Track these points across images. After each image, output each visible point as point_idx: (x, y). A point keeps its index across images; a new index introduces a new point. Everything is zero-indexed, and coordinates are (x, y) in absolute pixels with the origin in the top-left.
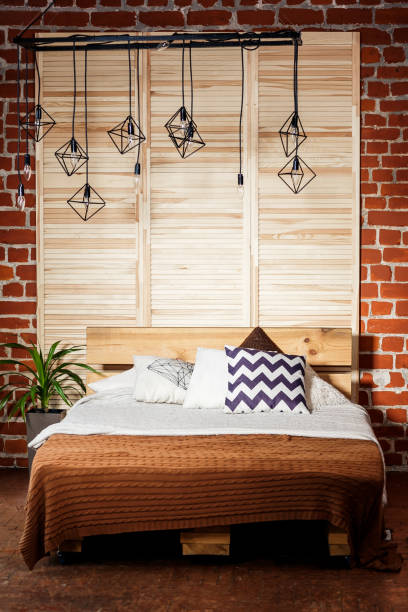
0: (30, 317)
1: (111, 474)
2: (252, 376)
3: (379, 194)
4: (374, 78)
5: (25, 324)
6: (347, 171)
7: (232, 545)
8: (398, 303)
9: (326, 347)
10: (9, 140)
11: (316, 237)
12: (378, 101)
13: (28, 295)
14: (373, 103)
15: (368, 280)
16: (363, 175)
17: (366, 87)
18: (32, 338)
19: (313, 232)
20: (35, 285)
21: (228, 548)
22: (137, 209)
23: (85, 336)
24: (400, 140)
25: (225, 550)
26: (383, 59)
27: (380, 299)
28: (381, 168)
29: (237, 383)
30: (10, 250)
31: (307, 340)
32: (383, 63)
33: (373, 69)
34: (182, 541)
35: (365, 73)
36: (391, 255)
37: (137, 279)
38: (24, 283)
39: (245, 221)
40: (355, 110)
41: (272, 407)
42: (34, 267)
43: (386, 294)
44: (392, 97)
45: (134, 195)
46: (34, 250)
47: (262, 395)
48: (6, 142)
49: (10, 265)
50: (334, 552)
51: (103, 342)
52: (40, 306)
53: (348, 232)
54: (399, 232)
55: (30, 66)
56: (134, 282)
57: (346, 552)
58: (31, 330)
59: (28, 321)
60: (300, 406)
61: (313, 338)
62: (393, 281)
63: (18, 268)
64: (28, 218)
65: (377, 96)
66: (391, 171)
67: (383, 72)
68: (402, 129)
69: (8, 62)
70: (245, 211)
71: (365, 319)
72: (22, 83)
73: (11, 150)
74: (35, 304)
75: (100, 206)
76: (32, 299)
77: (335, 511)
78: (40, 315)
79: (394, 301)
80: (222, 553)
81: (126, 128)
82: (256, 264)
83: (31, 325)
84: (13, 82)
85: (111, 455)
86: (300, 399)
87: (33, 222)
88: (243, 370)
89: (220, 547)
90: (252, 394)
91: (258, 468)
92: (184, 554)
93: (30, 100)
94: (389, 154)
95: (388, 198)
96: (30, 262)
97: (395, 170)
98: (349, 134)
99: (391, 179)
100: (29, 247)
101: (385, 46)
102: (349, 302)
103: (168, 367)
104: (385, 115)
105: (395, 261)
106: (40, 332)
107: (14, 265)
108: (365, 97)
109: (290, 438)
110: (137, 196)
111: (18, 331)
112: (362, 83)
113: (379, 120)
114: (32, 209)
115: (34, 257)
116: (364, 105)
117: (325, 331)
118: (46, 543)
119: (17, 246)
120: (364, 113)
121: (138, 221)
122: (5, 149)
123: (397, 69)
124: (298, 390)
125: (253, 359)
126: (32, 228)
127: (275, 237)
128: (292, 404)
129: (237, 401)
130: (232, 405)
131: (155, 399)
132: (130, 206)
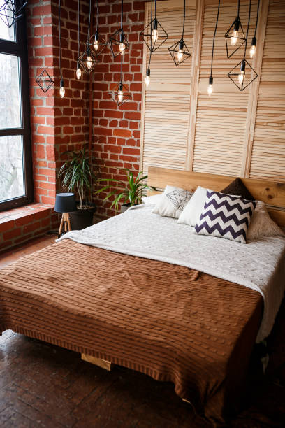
0: (138, 157)
2: (215, 212)
5: (135, 160)
9: (279, 195)
10: (132, 65)
13: (137, 146)
18: (137, 167)
20: (140, 141)
22: (191, 104)
25: (108, 367)
29: (205, 215)
30: (131, 122)
31: (267, 189)
37: (187, 142)
38: (136, 140)
39: (248, 114)
41: (222, 234)
42: (140, 132)
45: (189, 96)
46: (140, 123)
47: (217, 226)
48: (130, 66)
49: (130, 130)
52: (141, 152)
55: (141, 23)
58: (137, 163)
60: (241, 238)
61: (272, 189)
63: (134, 132)
64: (138, 107)
69: (133, 21)
70: (249, 108)
72: (139, 32)
73: (132, 71)
74: (139, 151)
76: (138, 148)
78: (141, 156)
82: (252, 139)
83: (138, 161)
84: (134, 32)
86: (242, 232)
87: (140, 109)
88: (211, 207)
89: (105, 363)
90: (211, 224)
92: (83, 359)
96: (139, 129)
100: (138, 121)
103: (177, 196)
106: (140, 164)
107: (132, 130)
110: (191, 96)
111: (133, 163)
114: (140, 102)
115: (140, 127)
117: (280, 185)
119: (134, 121)
121: (190, 109)
122: (130, 69)
124: (243, 226)
126: (140, 112)
127: (265, 124)
128: (235, 235)
129: (201, 227)
130: (198, 229)
131: (165, 215)
132: (187, 102)
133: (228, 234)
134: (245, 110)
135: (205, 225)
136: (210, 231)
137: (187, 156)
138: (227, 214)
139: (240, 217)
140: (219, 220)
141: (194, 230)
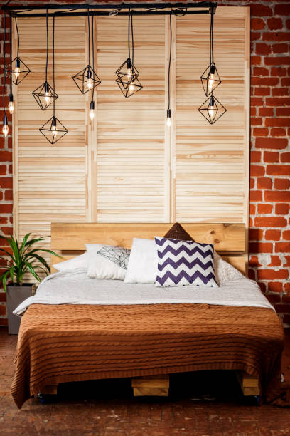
0: (7, 215)
1: (80, 336)
2: (175, 259)
3: (263, 126)
4: (260, 41)
5: (4, 220)
6: (241, 108)
7: (170, 389)
8: (277, 205)
9: (226, 237)
11: (218, 156)
12: (263, 57)
13: (6, 199)
14: (260, 59)
15: (256, 188)
16: (252, 112)
17: (254, 48)
18: (10, 231)
19: (216, 153)
20: (11, 192)
21: (167, 390)
22: (87, 136)
23: (50, 230)
24: (279, 86)
25: (166, 392)
26: (266, 27)
27: (264, 202)
28: (265, 106)
29: (165, 265)
31: (212, 233)
32: (267, 30)
33: (259, 34)
34: (133, 385)
35: (254, 37)
36: (272, 170)
37: (87, 187)
38: (3, 190)
39: (165, 145)
40: (246, 64)
41: (191, 282)
42: (11, 179)
43: (268, 198)
44: (272, 55)
45: (85, 126)
46: (11, 167)
47: (183, 274)
50: (247, 393)
51: (63, 234)
52: (15, 208)
53: (241, 153)
54: (278, 153)
55: (7, 31)
56: (84, 189)
57: (257, 392)
58: (8, 225)
59: (6, 219)
60: (211, 282)
61: (218, 231)
62: (273, 189)
64: (6, 143)
65: (263, 53)
66: (272, 109)
67: (267, 36)
68: (280, 78)
70: (166, 138)
71: (253, 217)
72: (2, 43)
74: (12, 206)
75: (63, 133)
76: (9, 202)
77: (250, 363)
78: (15, 214)
79: (274, 204)
80: (163, 394)
81: (86, 74)
82: (174, 176)
83: (8, 221)
85: (79, 321)
86: (211, 276)
87: (10, 146)
88: (169, 255)
89: (162, 390)
90: (176, 272)
91: (191, 331)
92: (135, 395)
93: (7, 56)
94: (271, 96)
95: (270, 128)
96: (8, 175)
97: (275, 108)
98: (242, 82)
99: (272, 115)
100: (7, 164)
101: (268, 17)
102: (241, 204)
103: (112, 253)
104: (268, 67)
105: (275, 175)
106: (15, 226)
108: (254, 54)
109: (210, 306)
110: (87, 126)
111: (1, 225)
112: (251, 44)
113: (264, 72)
114: (9, 136)
115: (11, 171)
116: (253, 60)
117: (225, 226)
118: (32, 389)
120: (253, 66)
121: (88, 145)
123: (277, 34)
124: (210, 270)
125: (176, 247)
126: (9, 150)
127: (188, 157)
128: (205, 280)
129: (165, 278)
130: (161, 281)
131: (104, 276)
132: (82, 134)
133: (198, 281)
134: (161, 141)
135: (169, 274)
136: (176, 280)
137: (87, 207)
138: (190, 259)
139: (205, 261)
140: (183, 267)
141: (158, 284)
